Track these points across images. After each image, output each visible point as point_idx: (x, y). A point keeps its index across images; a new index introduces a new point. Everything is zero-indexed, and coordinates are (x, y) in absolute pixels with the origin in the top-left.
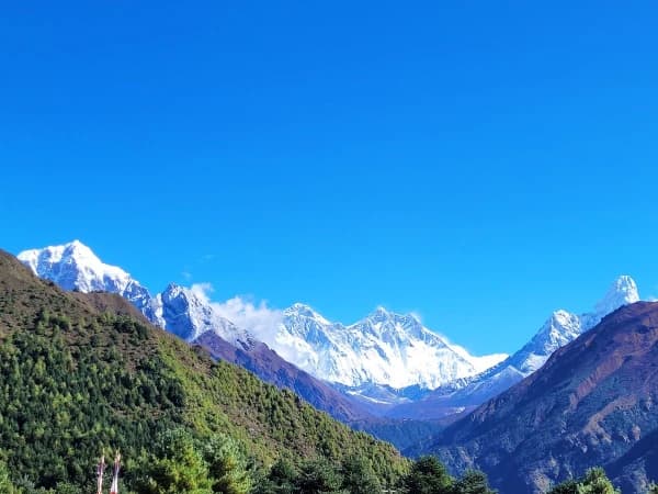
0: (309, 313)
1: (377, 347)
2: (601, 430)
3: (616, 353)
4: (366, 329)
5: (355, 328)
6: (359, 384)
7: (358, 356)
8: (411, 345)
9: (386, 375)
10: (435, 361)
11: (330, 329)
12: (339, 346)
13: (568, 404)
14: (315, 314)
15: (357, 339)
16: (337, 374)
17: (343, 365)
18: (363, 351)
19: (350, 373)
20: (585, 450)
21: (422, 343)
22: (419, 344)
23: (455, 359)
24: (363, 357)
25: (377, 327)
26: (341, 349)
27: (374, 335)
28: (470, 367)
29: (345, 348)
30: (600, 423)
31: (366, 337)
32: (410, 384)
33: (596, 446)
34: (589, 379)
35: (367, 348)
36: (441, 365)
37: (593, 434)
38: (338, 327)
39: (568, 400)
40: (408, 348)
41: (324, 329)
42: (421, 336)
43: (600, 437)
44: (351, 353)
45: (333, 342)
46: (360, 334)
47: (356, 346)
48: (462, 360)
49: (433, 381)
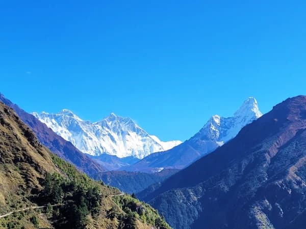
0: (71, 115)
1: (109, 135)
2: (299, 178)
3: (291, 127)
4: (104, 125)
5: (97, 124)
6: (99, 155)
7: (99, 139)
8: (129, 135)
9: (114, 150)
10: (142, 144)
11: (83, 123)
12: (88, 133)
13: (266, 160)
14: (74, 115)
15: (98, 130)
16: (87, 149)
17: (90, 144)
18: (102, 137)
19: (94, 149)
20: (290, 192)
21: (135, 133)
22: (133, 134)
23: (153, 143)
24: (102, 140)
25: (109, 124)
26: (89, 135)
27: (108, 128)
28: (160, 147)
29: (92, 135)
30: (296, 173)
31: (103, 128)
32: (128, 156)
33: (298, 190)
34: (275, 143)
35: (104, 135)
36: (144, 146)
37: (294, 181)
38: (88, 123)
39: (264, 157)
40: (127, 136)
41: (80, 124)
42: (134, 130)
43: (299, 183)
44: (95, 138)
45: (85, 131)
46: (100, 127)
47: (97, 134)
48: (156, 143)
49: (140, 155)
